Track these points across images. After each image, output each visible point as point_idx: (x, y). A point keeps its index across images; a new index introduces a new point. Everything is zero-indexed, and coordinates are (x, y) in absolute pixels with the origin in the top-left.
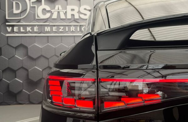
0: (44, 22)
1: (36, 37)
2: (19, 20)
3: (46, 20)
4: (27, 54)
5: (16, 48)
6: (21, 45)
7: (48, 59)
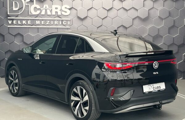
0: (35, 17)
1: (29, 28)
2: (17, 16)
3: (37, 16)
4: (23, 41)
5: (15, 36)
6: (19, 34)
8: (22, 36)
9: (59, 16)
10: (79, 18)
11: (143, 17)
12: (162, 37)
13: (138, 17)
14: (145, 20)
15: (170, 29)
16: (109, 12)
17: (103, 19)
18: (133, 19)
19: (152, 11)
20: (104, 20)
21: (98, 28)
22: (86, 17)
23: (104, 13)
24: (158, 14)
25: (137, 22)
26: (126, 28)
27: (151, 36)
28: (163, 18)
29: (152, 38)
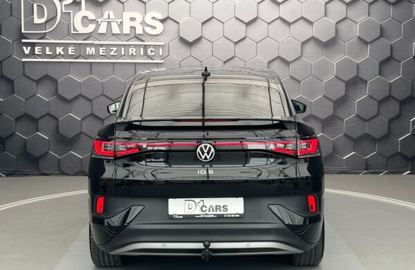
0: (85, 40)
1: (71, 65)
3: (88, 36)
4: (56, 93)
5: (38, 81)
6: (47, 77)
7: (91, 101)
8: (55, 81)
9: (137, 37)
10: (183, 40)
11: (324, 40)
12: (365, 82)
13: (313, 38)
14: (329, 45)
15: (383, 64)
16: (249, 28)
17: (236, 43)
18: (304, 43)
19: (343, 26)
20: (237, 46)
21: (225, 62)
22: (199, 39)
23: (238, 31)
24: (356, 31)
25: (310, 48)
26: (287, 63)
27: (342, 80)
28: (369, 41)
29: (344, 85)
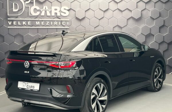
0: (35, 18)
1: (29, 29)
2: (16, 17)
3: (36, 17)
4: (23, 41)
5: (15, 37)
6: (19, 35)
8: (22, 36)
9: (58, 17)
10: (77, 18)
11: (136, 18)
12: (154, 35)
13: (132, 17)
14: (138, 20)
15: (160, 28)
16: (105, 13)
17: (99, 20)
18: (128, 19)
19: (144, 12)
20: (100, 21)
21: (95, 28)
22: (84, 18)
23: (101, 14)
24: (150, 14)
25: (131, 21)
26: (121, 28)
27: (144, 35)
28: (155, 18)
29: (145, 37)
